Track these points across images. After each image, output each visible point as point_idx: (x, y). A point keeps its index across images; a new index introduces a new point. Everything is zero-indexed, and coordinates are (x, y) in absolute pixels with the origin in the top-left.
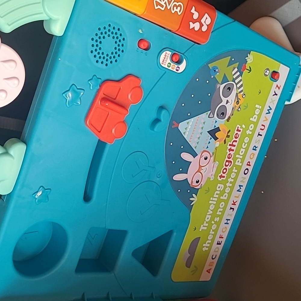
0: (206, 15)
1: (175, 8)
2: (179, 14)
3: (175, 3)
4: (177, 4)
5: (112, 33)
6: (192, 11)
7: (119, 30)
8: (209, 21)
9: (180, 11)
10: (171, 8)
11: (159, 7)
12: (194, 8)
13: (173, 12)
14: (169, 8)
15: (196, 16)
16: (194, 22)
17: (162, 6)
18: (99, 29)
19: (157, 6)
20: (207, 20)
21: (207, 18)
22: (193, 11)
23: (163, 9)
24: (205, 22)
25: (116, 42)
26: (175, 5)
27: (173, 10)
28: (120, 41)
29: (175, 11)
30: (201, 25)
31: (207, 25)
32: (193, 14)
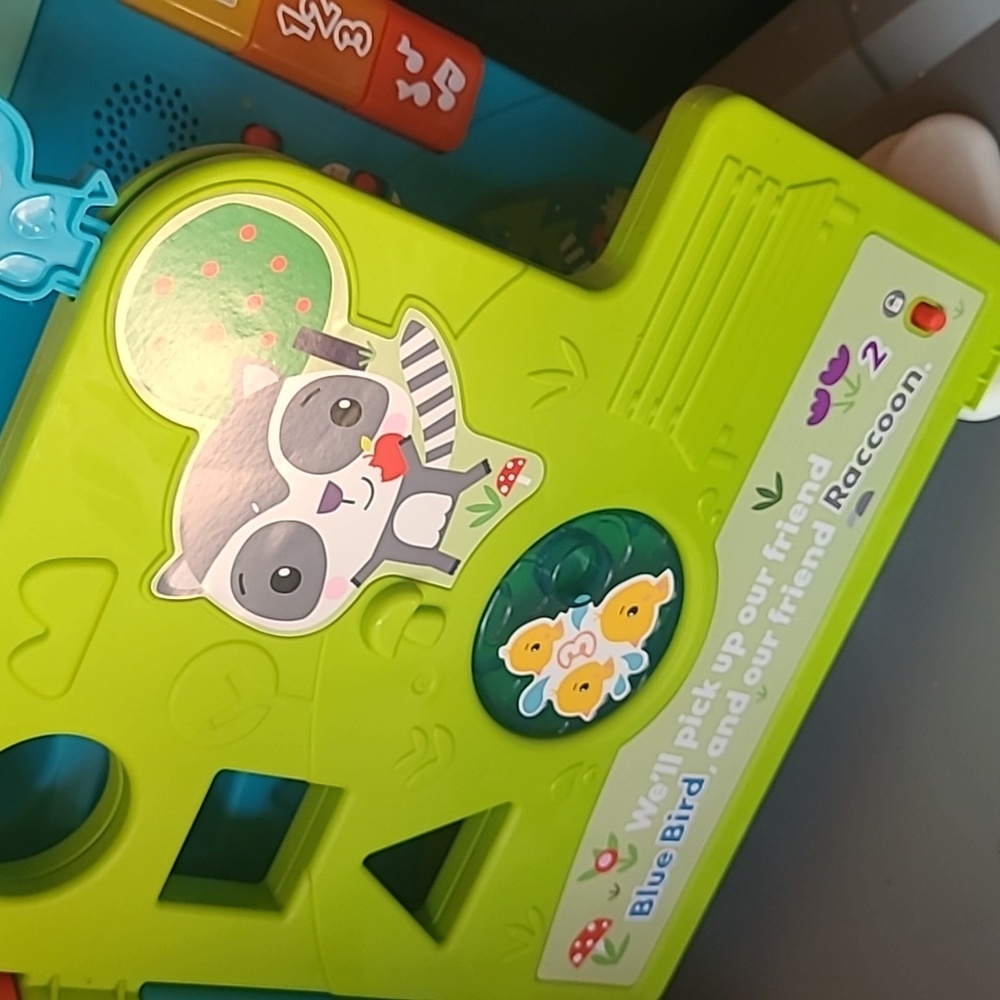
0: (448, 64)
1: (346, 35)
2: (361, 53)
3: (346, 22)
4: (353, 26)
5: (158, 101)
6: (400, 49)
7: (178, 93)
8: (458, 81)
9: (362, 46)
10: (332, 35)
11: (294, 29)
12: (405, 40)
13: (341, 48)
14: (326, 34)
15: (415, 62)
16: (411, 79)
17: (305, 29)
18: (117, 88)
19: (287, 26)
20: (452, 77)
21: (450, 73)
22: (404, 46)
23: (308, 37)
24: (447, 83)
25: (172, 129)
26: (345, 28)
27: (341, 40)
28: (184, 125)
29: (348, 47)
30: (436, 92)
31: (456, 94)
32: (405, 57)
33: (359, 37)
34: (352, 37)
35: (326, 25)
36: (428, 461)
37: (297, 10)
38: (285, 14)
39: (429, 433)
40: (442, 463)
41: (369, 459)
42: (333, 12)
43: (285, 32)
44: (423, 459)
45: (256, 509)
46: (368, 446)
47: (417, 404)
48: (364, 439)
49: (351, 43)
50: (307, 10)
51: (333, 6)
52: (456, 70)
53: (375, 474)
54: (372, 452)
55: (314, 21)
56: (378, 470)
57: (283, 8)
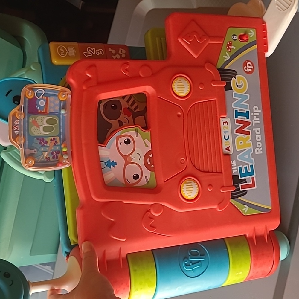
1: (98, 52)
4: (98, 50)
6: (110, 50)
8: (124, 51)
9: (102, 53)
10: (96, 53)
11: (88, 55)
12: (110, 48)
13: (98, 55)
14: (94, 54)
15: (114, 51)
16: (115, 55)
17: (90, 54)
19: (87, 55)
23: (91, 55)
24: (122, 53)
26: (97, 51)
27: (98, 53)
30: (120, 55)
31: (125, 54)
32: (111, 51)
33: (101, 52)
34: (99, 52)
35: (94, 52)
36: (135, 110)
37: (87, 52)
38: (85, 54)
39: (132, 105)
40: (137, 110)
41: (123, 114)
42: (94, 50)
43: (87, 56)
44: (133, 110)
45: (108, 130)
46: (122, 111)
47: (126, 101)
48: (120, 111)
49: (100, 53)
50: (89, 51)
51: (93, 48)
52: (122, 50)
53: (126, 116)
54: (123, 112)
55: (91, 52)
56: (126, 115)
57: (84, 53)
